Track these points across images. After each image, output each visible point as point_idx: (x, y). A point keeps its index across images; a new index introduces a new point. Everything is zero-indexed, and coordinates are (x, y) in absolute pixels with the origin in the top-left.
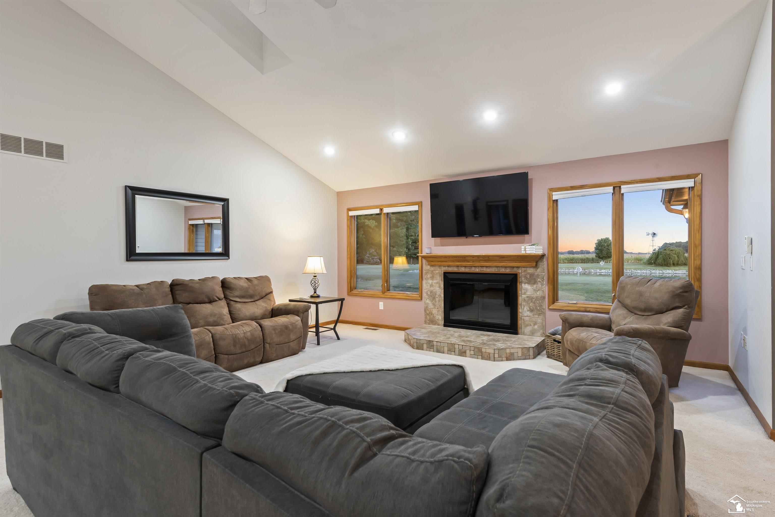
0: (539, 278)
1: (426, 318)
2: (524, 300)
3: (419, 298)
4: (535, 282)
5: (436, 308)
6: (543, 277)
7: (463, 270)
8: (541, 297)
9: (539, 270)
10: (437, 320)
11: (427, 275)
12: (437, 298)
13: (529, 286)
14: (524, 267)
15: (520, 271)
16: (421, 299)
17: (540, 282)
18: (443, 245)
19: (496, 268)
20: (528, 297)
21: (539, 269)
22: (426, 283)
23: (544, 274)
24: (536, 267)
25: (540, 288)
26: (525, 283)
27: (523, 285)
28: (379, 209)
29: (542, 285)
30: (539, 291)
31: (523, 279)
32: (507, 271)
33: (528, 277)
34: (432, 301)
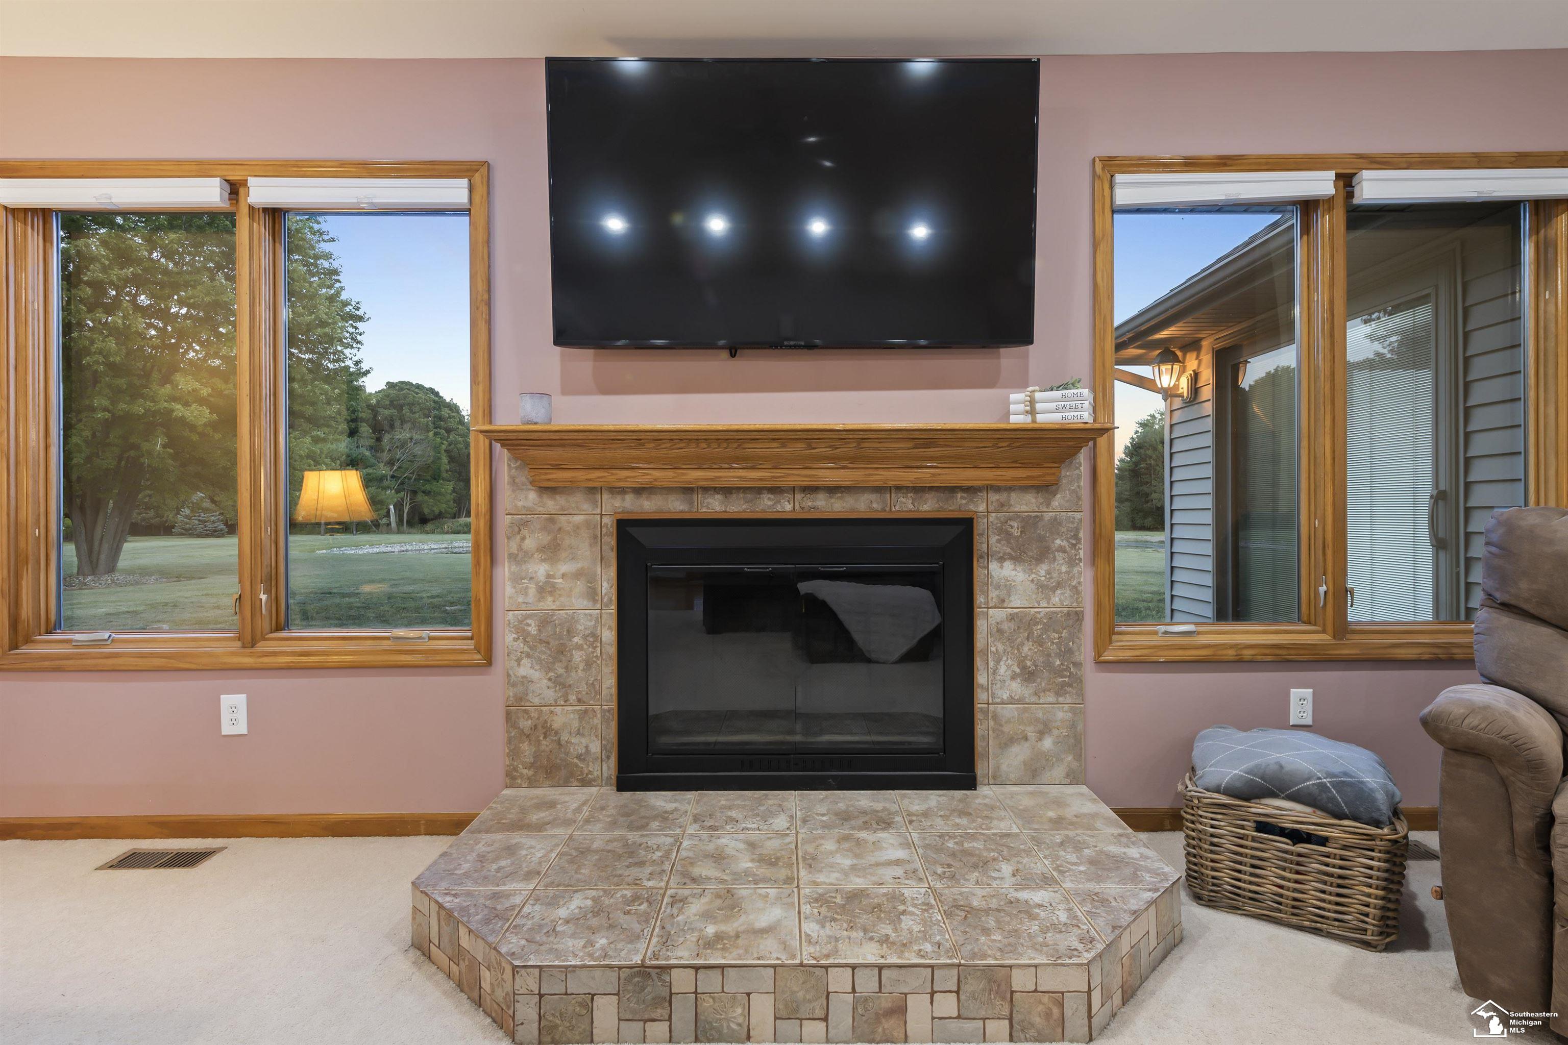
0: (1059, 534)
1: (514, 753)
2: (1000, 631)
3: (478, 658)
4: (1044, 554)
5: (573, 698)
6: (1077, 530)
7: (718, 509)
8: (1068, 614)
9: (1057, 502)
10: (579, 757)
11: (523, 539)
12: (579, 647)
13: (1019, 569)
14: (997, 489)
15: (982, 508)
16: (489, 661)
17: (1062, 550)
18: (607, 388)
19: (873, 497)
20: (1012, 618)
21: (1058, 496)
22: (517, 579)
23: (1078, 515)
24: (1047, 488)
25: (1064, 576)
26: (1001, 560)
27: (993, 566)
28: (217, 181)
29: (1072, 562)
30: (1059, 592)
31: (993, 539)
32: (926, 507)
33: (1016, 532)
34: (548, 668)
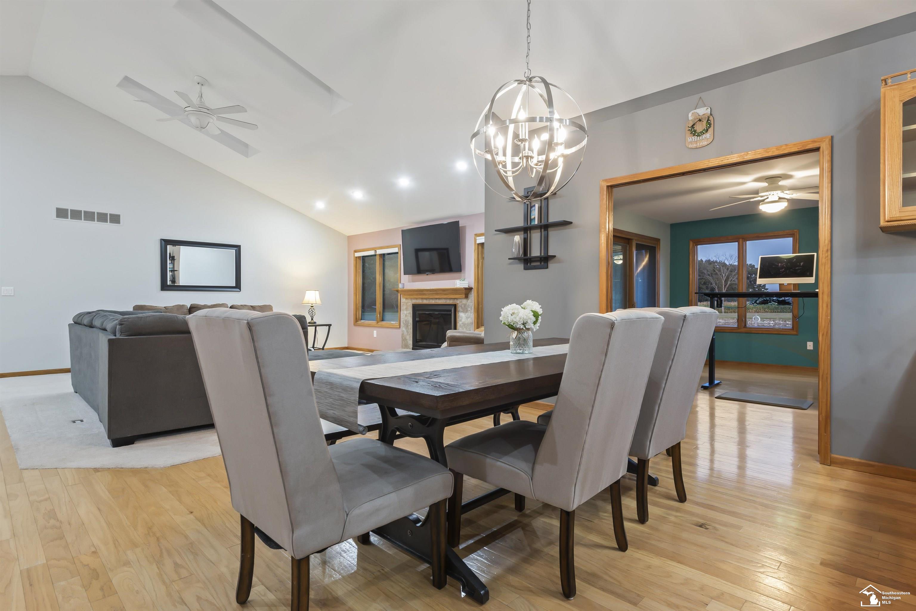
0: (469, 308)
1: (402, 343)
2: (461, 326)
3: (398, 327)
4: (467, 311)
5: (409, 334)
6: (472, 307)
7: (425, 302)
8: (470, 323)
9: (469, 301)
10: (409, 344)
11: (404, 307)
12: (409, 326)
13: (463, 314)
14: (460, 299)
15: (458, 302)
16: (400, 328)
17: (469, 310)
18: (414, 281)
19: (444, 300)
20: (462, 323)
21: (469, 300)
22: (403, 314)
23: (472, 304)
24: (467, 297)
25: (470, 316)
26: (461, 312)
27: (460, 313)
28: (373, 251)
29: (471, 313)
30: (469, 319)
31: (460, 308)
32: (451, 302)
33: (463, 307)
34: (406, 329)
